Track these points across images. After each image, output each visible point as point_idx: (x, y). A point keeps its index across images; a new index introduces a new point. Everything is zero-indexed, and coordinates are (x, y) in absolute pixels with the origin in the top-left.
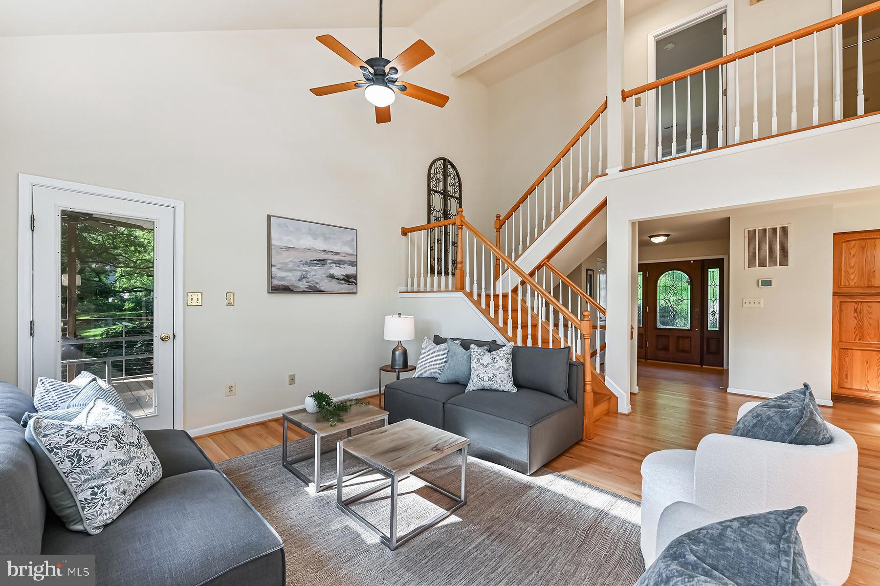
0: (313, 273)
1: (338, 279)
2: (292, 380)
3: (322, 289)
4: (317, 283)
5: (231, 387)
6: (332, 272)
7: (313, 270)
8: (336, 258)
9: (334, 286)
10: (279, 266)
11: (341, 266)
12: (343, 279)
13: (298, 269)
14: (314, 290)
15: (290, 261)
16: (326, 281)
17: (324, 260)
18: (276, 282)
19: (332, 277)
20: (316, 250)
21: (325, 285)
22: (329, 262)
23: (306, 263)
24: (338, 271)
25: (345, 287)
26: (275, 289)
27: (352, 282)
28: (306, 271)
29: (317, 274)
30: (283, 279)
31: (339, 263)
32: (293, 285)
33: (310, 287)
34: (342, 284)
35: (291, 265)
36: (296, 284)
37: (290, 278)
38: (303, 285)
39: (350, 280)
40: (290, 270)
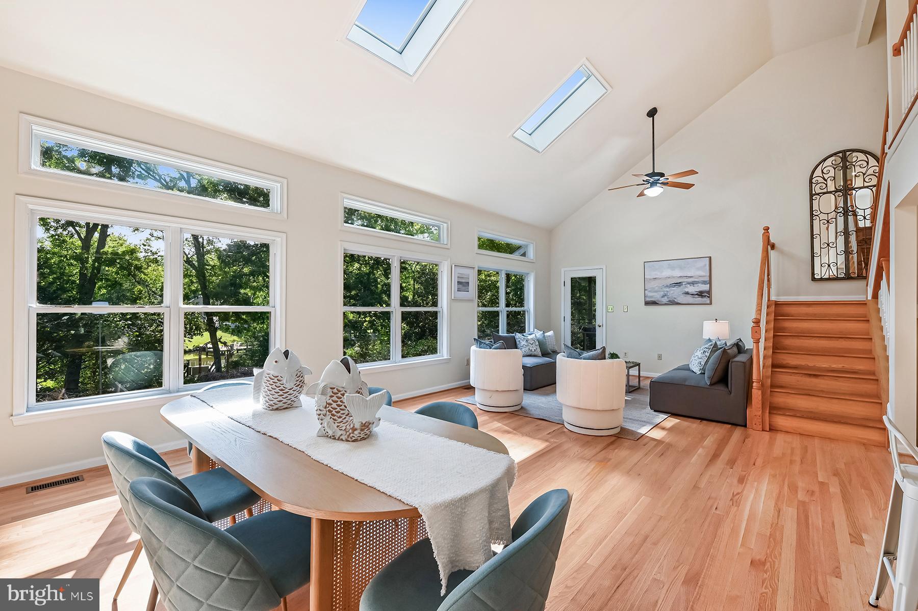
0: (672, 292)
1: (692, 295)
2: (660, 357)
3: (679, 302)
4: (675, 298)
5: (626, 353)
6: (687, 290)
7: (671, 290)
8: (690, 280)
9: (690, 299)
10: (649, 290)
11: (695, 285)
12: (697, 294)
13: (661, 290)
14: (673, 303)
15: (657, 286)
16: (682, 296)
17: (680, 283)
18: (648, 299)
19: (687, 293)
20: (674, 277)
21: (682, 299)
22: (684, 283)
23: (667, 286)
24: (692, 289)
25: (699, 300)
26: (647, 303)
27: (705, 296)
28: (667, 291)
29: (676, 293)
30: (651, 297)
31: (693, 283)
32: (658, 300)
33: (670, 301)
34: (696, 298)
35: (657, 288)
36: (660, 299)
37: (656, 296)
38: (665, 300)
39: (703, 294)
40: (656, 292)
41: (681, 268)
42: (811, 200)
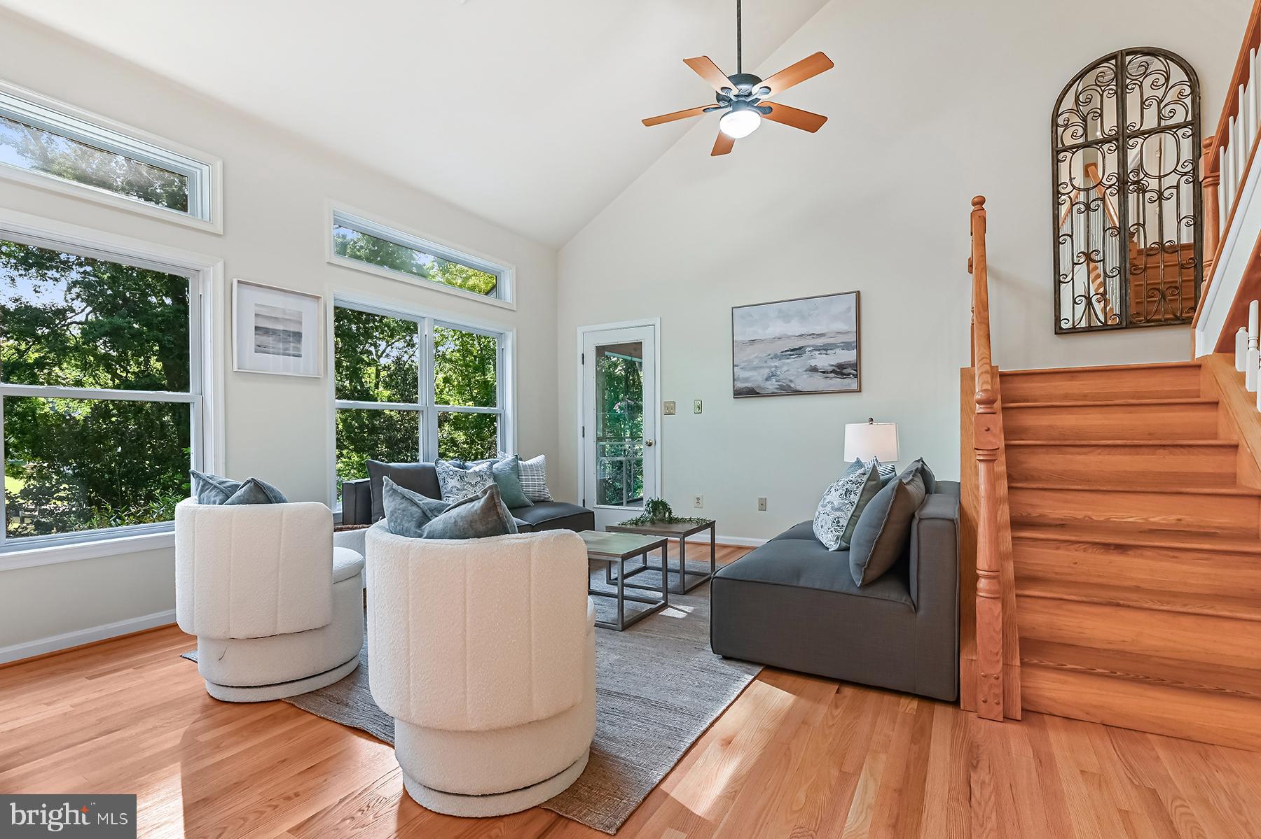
0: (785, 368)
1: (824, 372)
2: (763, 505)
3: (799, 388)
4: (791, 381)
5: (698, 499)
6: (813, 363)
7: (784, 364)
8: (820, 342)
9: (819, 382)
10: (742, 365)
11: (829, 352)
12: (833, 372)
13: (765, 365)
14: (789, 391)
15: (756, 357)
16: (805, 376)
17: (800, 348)
18: (740, 385)
19: (814, 370)
20: (789, 337)
21: (802, 383)
22: (808, 349)
23: (776, 357)
24: (823, 361)
25: (837, 383)
26: (739, 394)
27: (849, 374)
28: (776, 367)
29: (792, 370)
30: (746, 380)
31: (825, 349)
32: (759, 387)
33: (781, 387)
34: (831, 378)
35: (755, 363)
36: (762, 385)
37: (755, 378)
38: (772, 386)
39: (845, 371)
40: (755, 368)
41: (803, 317)
42: (1056, 162)
